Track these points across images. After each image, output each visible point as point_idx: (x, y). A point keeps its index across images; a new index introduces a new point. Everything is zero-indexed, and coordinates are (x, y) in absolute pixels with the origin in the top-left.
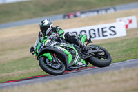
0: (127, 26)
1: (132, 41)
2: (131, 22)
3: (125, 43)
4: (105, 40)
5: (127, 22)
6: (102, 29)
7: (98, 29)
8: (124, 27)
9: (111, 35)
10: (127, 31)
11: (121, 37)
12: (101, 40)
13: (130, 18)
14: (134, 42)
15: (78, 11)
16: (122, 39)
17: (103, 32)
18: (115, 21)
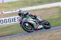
4: (16, 23)
6: (14, 18)
7: (12, 19)
9: (18, 21)
12: (14, 23)
15: (3, 11)
17: (14, 20)
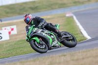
0: (10, 33)
1: (14, 43)
2: (12, 29)
3: (8, 45)
5: (10, 30)
8: (8, 33)
10: (10, 36)
11: (6, 40)
13: (12, 27)
14: (15, 44)
16: (7, 42)
18: (2, 30)
